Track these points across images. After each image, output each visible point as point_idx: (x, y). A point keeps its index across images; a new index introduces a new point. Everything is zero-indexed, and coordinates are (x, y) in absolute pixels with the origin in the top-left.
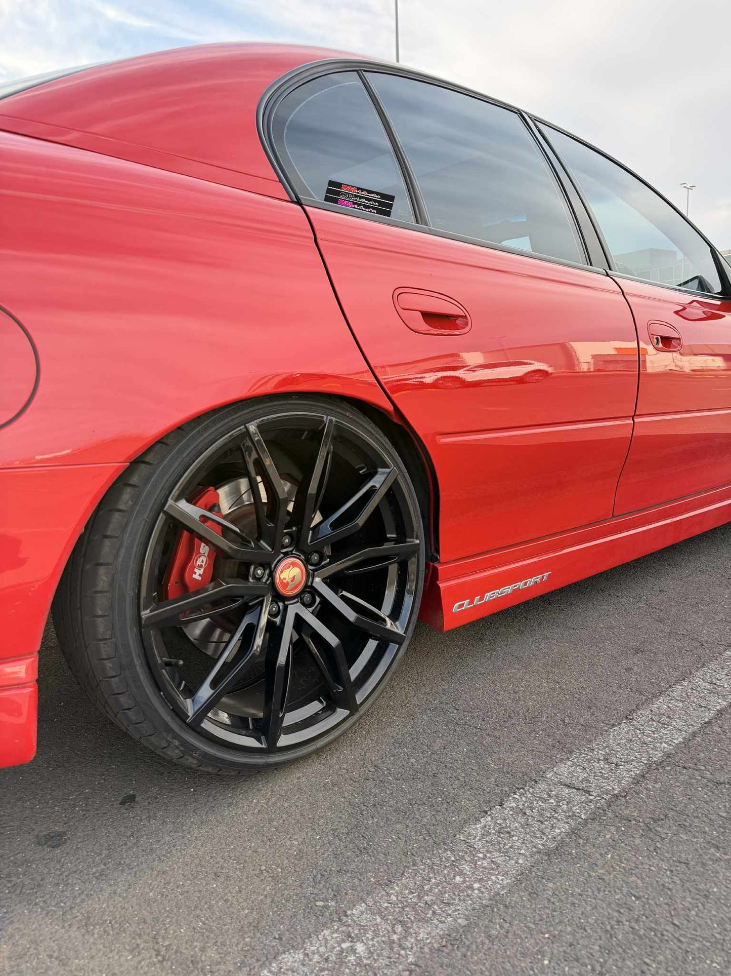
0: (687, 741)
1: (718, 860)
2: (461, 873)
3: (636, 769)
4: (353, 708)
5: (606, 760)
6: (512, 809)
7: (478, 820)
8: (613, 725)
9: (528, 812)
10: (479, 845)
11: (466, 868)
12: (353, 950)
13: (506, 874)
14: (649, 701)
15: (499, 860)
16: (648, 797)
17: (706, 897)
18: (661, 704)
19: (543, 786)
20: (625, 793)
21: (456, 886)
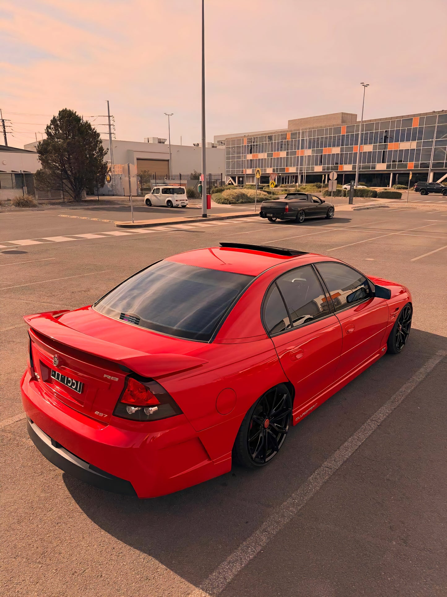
0: (352, 455)
1: (357, 482)
2: (310, 487)
3: (341, 463)
4: (277, 450)
5: (335, 461)
6: (317, 473)
7: (310, 476)
8: (335, 451)
9: (320, 474)
10: (312, 481)
11: (311, 486)
12: (295, 501)
13: (318, 487)
14: (343, 443)
15: (317, 484)
16: (344, 469)
17: (354, 489)
18: (346, 444)
19: (322, 468)
20: (339, 469)
21: (310, 489)
